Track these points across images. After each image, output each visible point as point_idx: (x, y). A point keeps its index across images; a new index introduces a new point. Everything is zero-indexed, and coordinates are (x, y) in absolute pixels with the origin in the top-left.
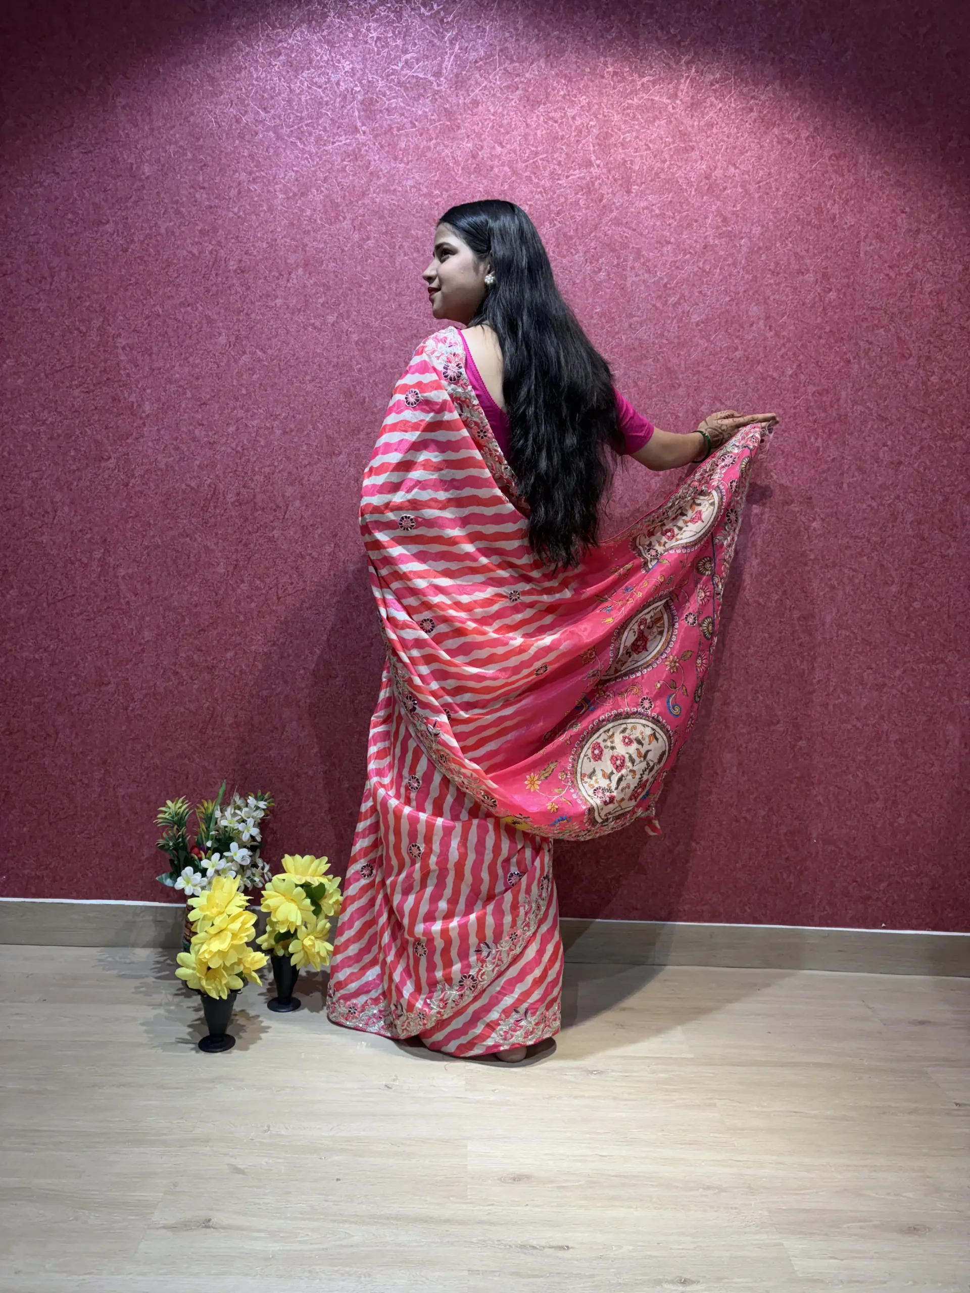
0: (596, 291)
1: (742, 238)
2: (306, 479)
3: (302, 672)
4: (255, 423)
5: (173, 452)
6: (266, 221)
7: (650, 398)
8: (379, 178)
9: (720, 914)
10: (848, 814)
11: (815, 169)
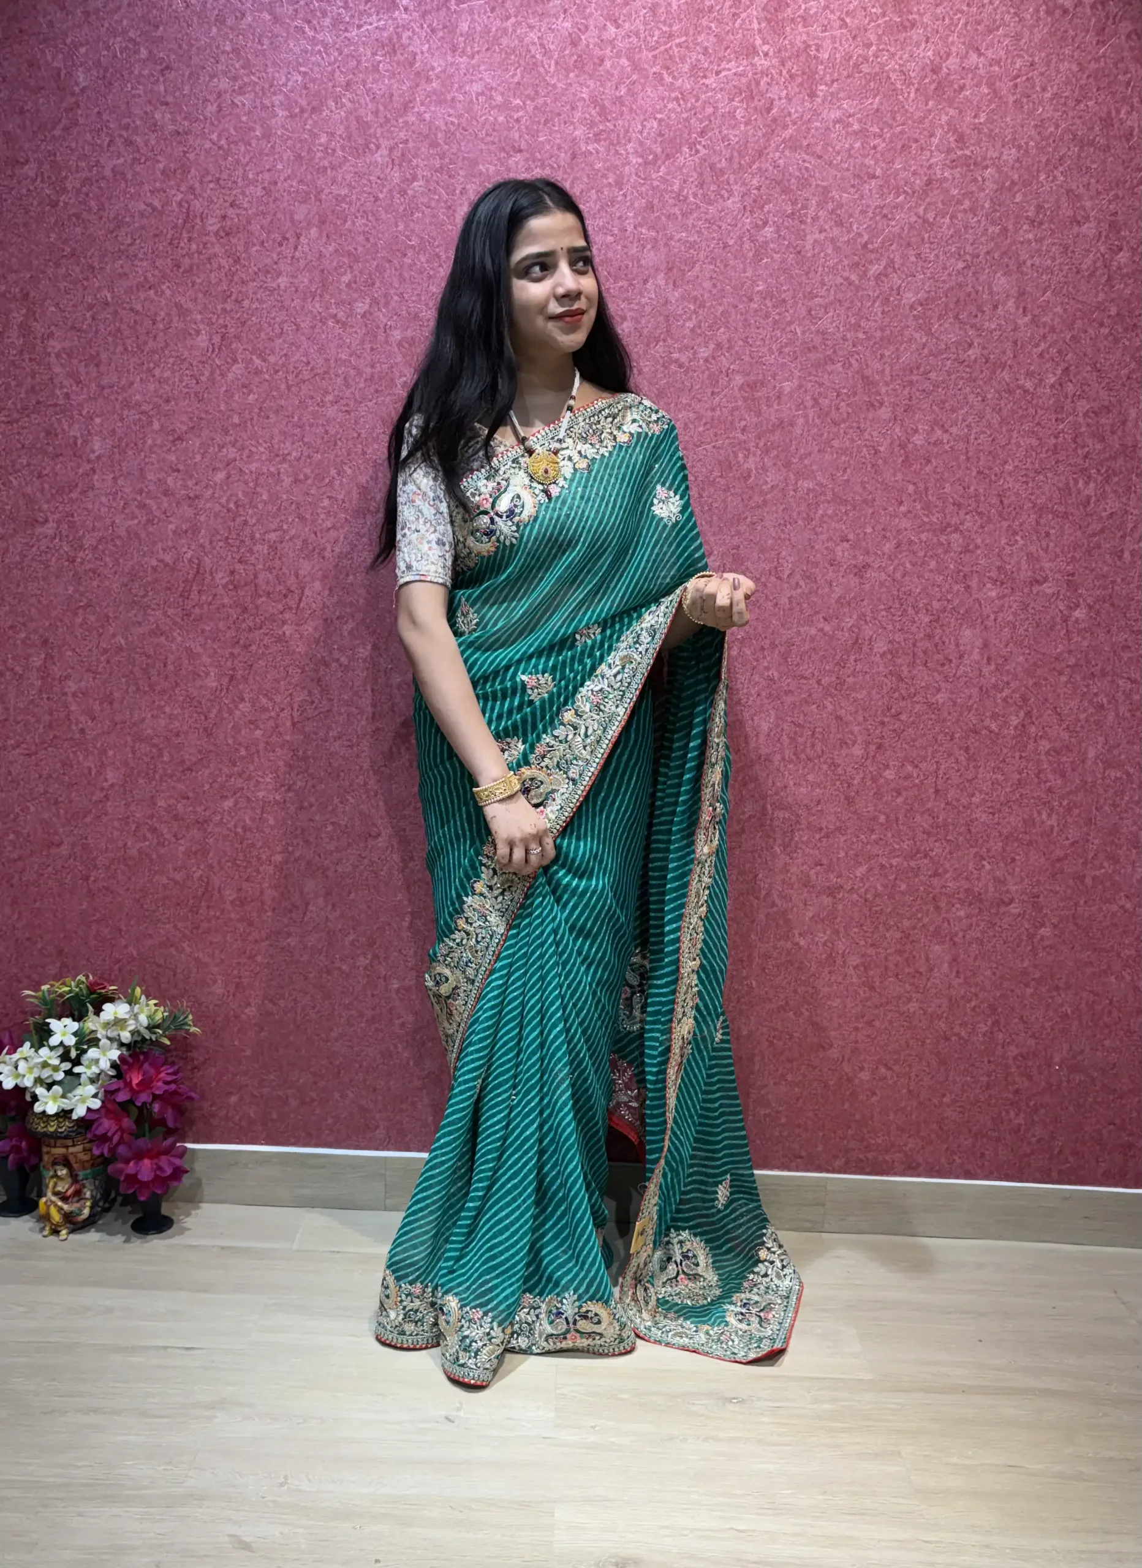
0: (758, 257)
1: (986, 167)
2: (329, 549)
3: (330, 828)
4: (254, 466)
5: (136, 511)
6: (260, 154)
7: (835, 423)
8: (428, 80)
9: (919, 1165)
10: (1107, 1031)
11: (1104, 56)
